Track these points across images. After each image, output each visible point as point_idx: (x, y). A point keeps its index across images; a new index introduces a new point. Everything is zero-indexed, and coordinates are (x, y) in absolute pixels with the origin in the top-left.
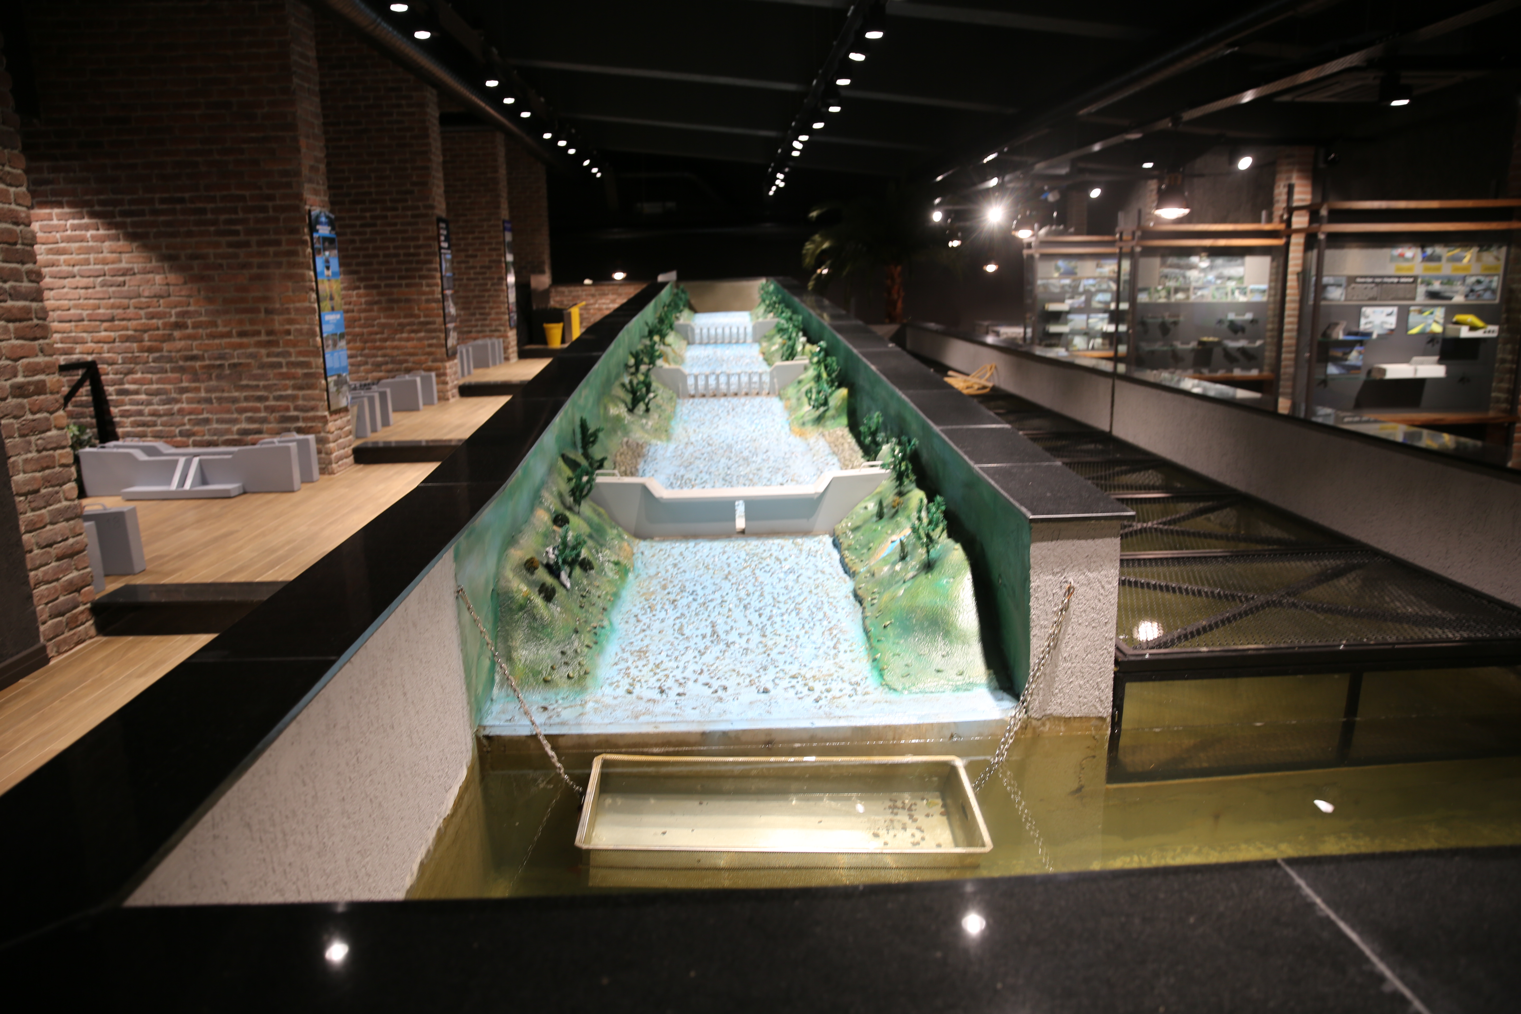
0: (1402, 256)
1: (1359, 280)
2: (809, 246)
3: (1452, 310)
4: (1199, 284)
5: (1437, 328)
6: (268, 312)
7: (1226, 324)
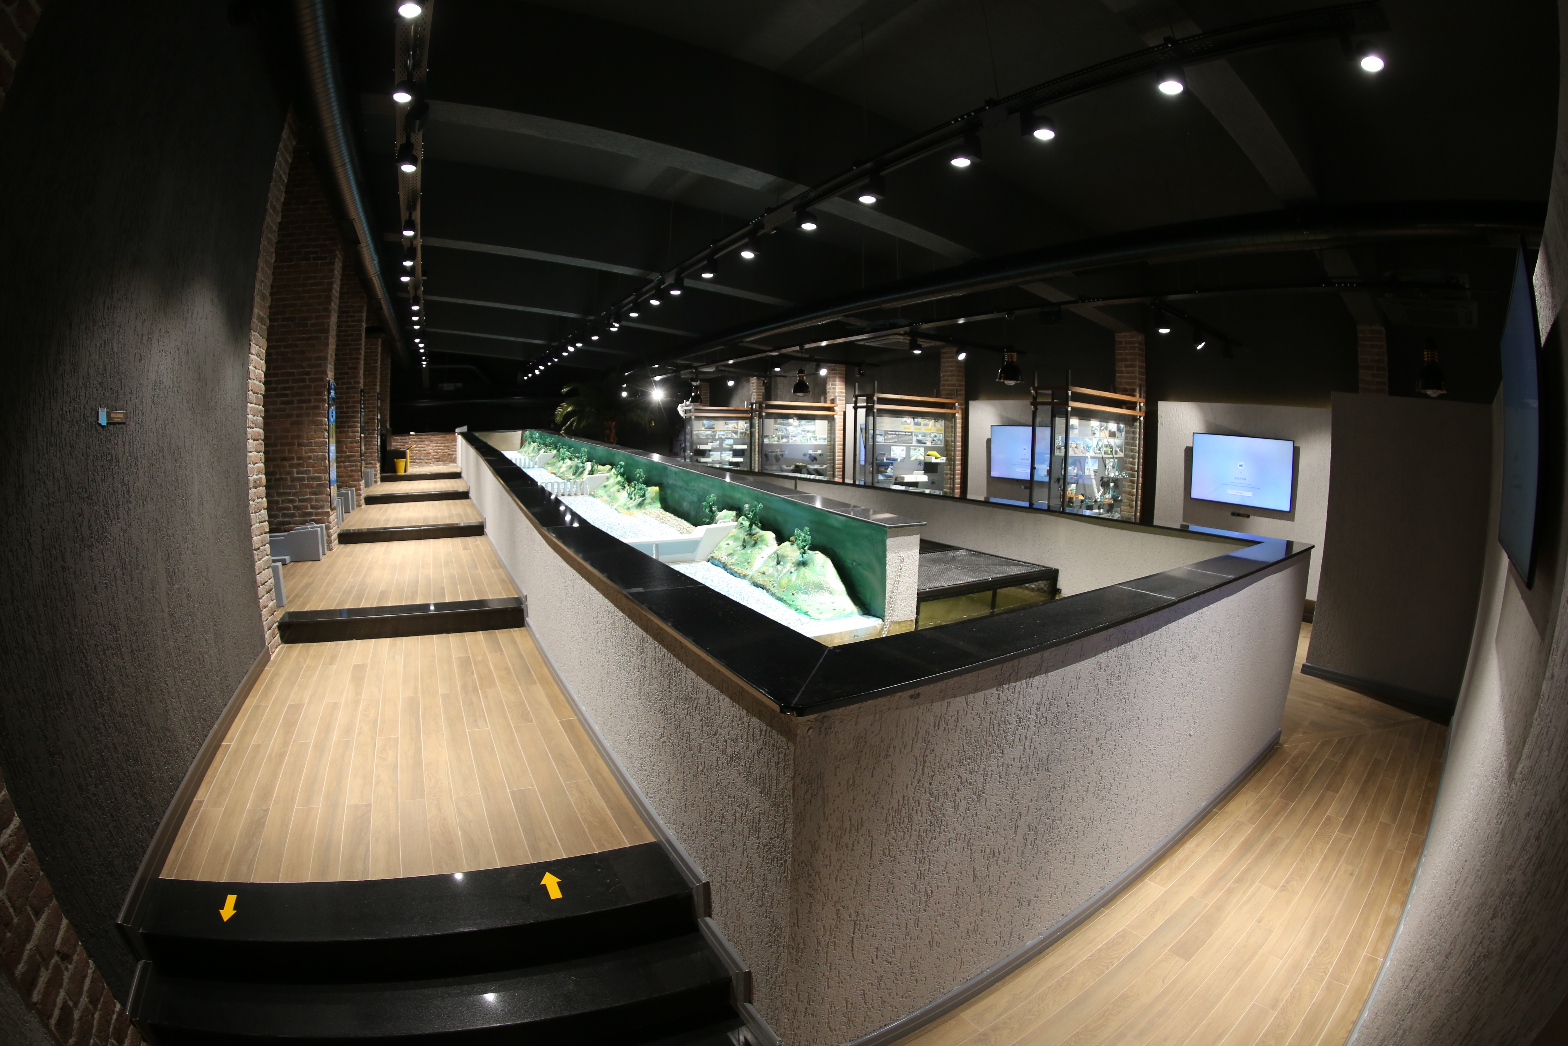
0: (906, 422)
1: (889, 433)
2: (559, 410)
3: (927, 449)
4: (793, 434)
5: (922, 458)
6: (300, 445)
7: (808, 456)
